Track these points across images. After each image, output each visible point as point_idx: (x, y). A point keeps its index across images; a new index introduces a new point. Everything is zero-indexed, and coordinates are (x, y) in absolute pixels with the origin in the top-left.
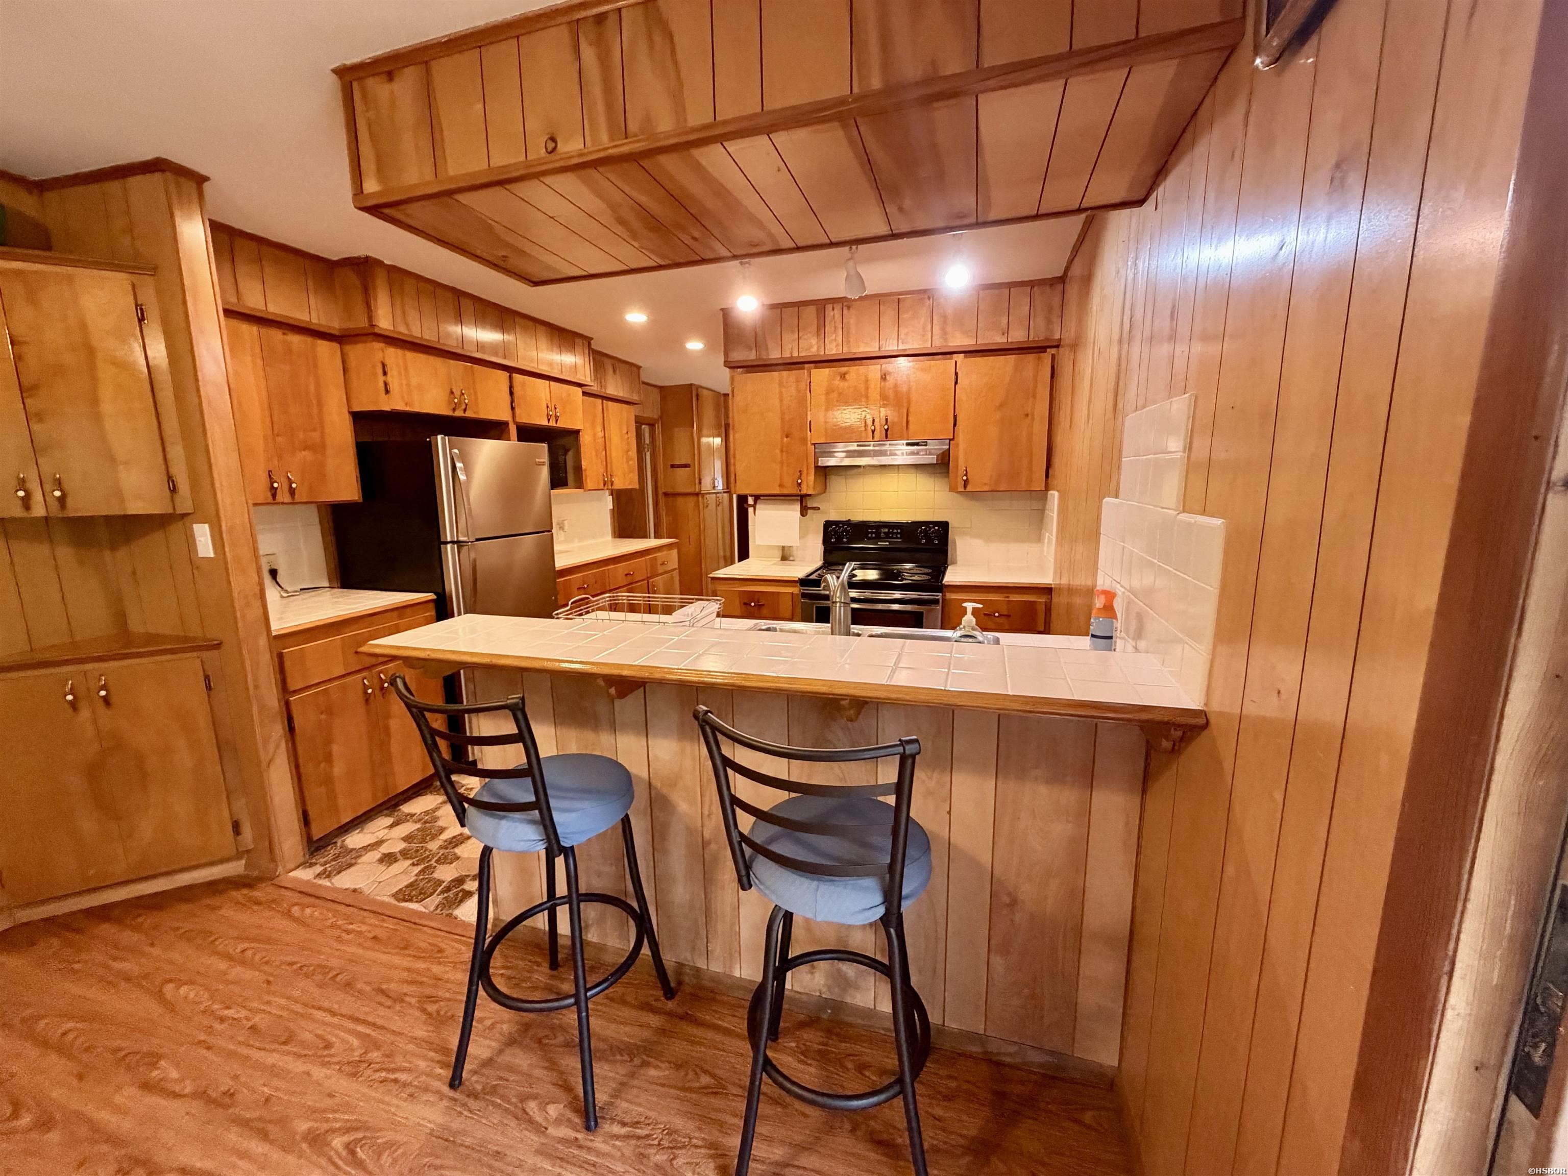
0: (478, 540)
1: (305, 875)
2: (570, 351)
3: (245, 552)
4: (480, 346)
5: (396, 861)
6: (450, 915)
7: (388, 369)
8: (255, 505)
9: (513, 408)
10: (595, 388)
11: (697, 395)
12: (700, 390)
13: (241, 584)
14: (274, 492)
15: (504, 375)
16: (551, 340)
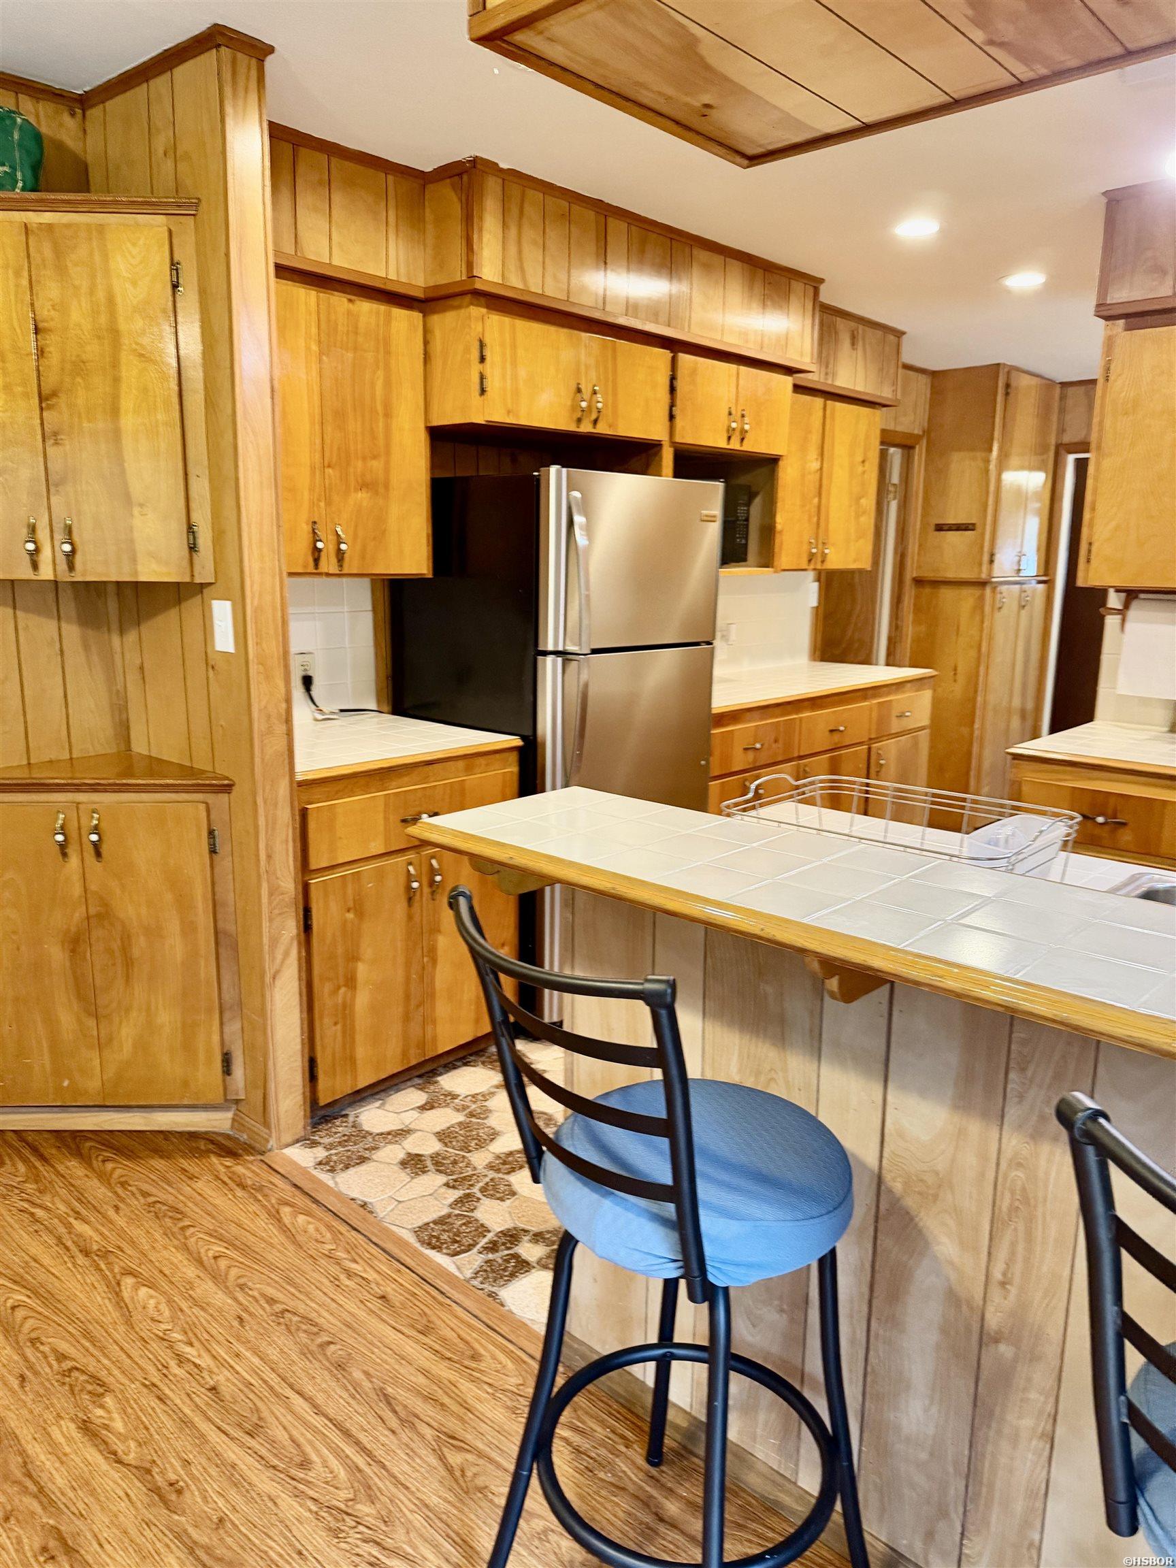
0: (595, 651)
1: (303, 1157)
2: (781, 307)
3: (272, 647)
4: (632, 307)
5: (424, 1171)
6: (492, 1295)
7: (487, 353)
8: (291, 574)
9: (672, 417)
10: (815, 378)
11: (1008, 386)
12: (1014, 374)
13: (263, 696)
14: (317, 553)
15: (666, 354)
16: (751, 288)
